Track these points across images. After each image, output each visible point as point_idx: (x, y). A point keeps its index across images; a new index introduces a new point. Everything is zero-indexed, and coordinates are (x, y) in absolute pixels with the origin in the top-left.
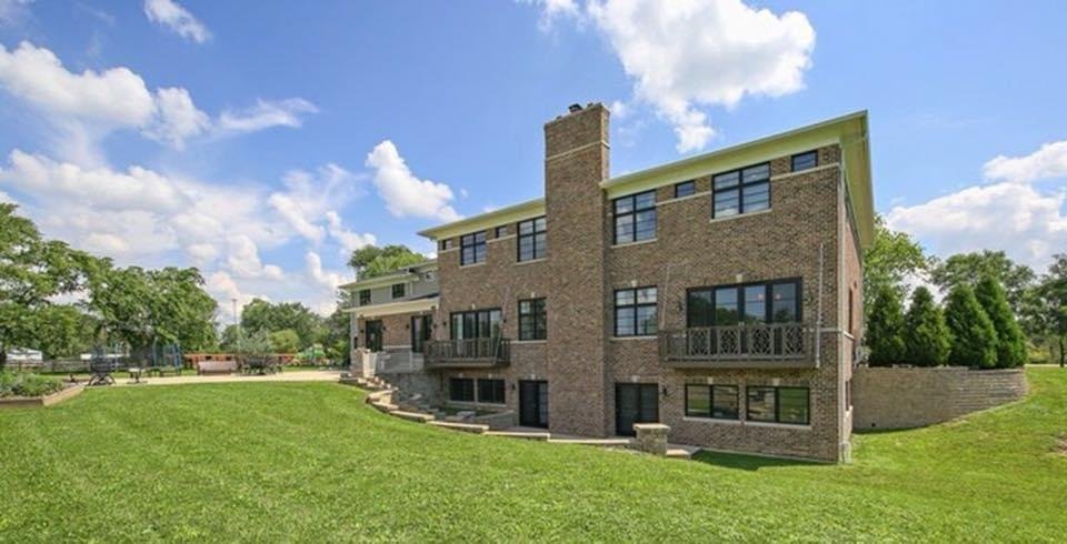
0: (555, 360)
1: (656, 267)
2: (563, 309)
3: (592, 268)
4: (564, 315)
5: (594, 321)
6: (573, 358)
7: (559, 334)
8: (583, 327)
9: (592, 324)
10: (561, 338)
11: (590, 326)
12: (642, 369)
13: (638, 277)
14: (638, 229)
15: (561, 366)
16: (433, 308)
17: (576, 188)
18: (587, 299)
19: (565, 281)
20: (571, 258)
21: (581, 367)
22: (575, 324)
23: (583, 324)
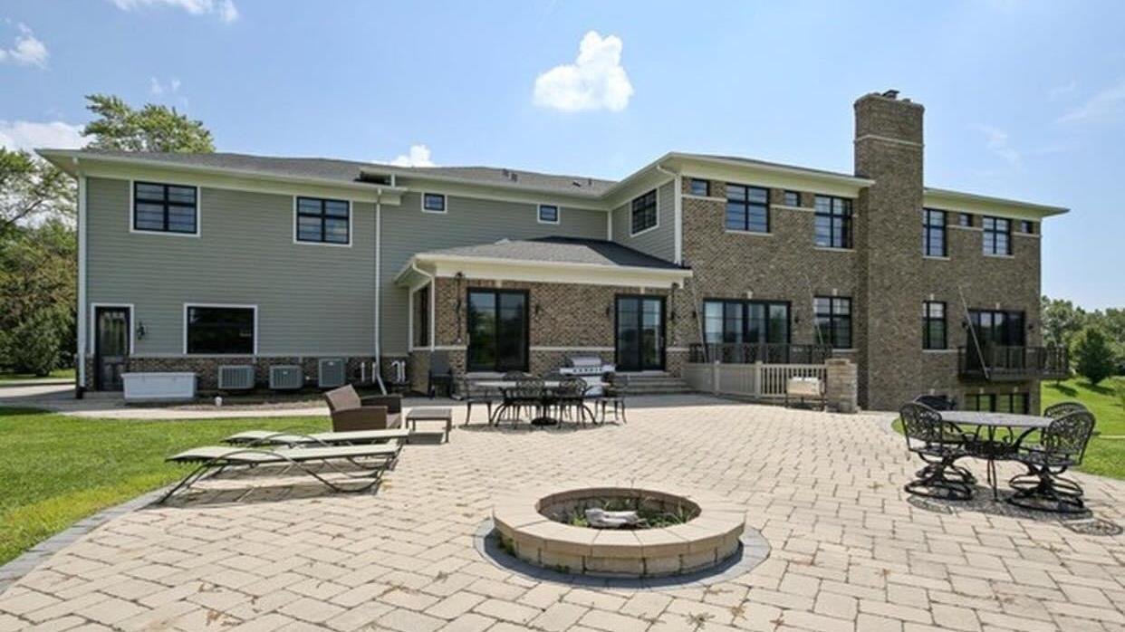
0: (876, 374)
1: (948, 285)
2: (884, 314)
3: (913, 274)
4: (887, 322)
5: (915, 332)
6: (895, 371)
7: (881, 344)
8: (904, 338)
9: (913, 334)
10: (882, 348)
11: (910, 337)
12: (936, 382)
13: (935, 291)
14: (931, 244)
15: (882, 380)
16: (675, 285)
17: (899, 184)
18: (908, 307)
19: (887, 282)
20: (893, 259)
21: (902, 381)
22: (897, 333)
23: (904, 334)
